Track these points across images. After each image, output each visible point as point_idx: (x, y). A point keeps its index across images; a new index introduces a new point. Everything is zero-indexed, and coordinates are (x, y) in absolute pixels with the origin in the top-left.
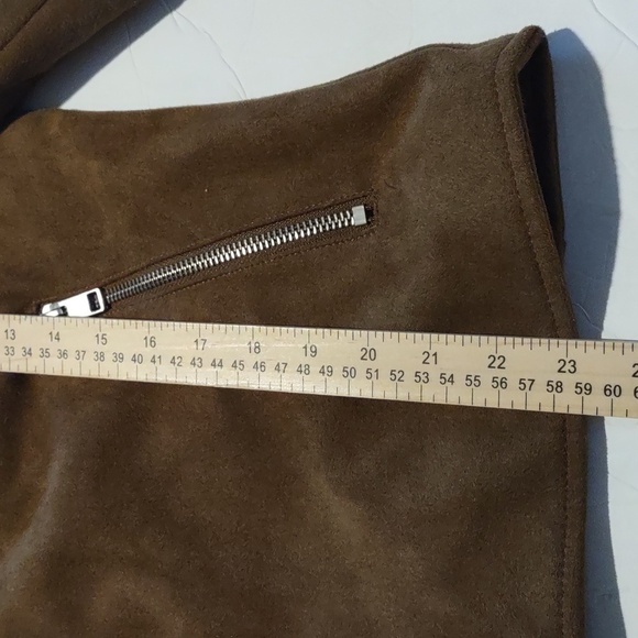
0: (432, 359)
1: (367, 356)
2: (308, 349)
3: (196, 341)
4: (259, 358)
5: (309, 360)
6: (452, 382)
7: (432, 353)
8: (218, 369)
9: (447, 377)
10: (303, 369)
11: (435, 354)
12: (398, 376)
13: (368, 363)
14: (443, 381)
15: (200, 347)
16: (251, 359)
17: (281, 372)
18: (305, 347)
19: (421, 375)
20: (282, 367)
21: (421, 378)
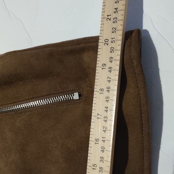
0: (109, 17)
1: (107, 43)
2: (103, 67)
3: (98, 118)
4: (105, 89)
5: (107, 67)
6: (117, 8)
7: (107, 17)
8: (108, 109)
9: (115, 10)
10: (110, 70)
11: (108, 16)
12: (114, 30)
13: (109, 42)
14: (116, 12)
15: (100, 117)
16: (106, 93)
17: (111, 80)
18: (103, 69)
19: (114, 21)
20: (109, 79)
21: (115, 21)
